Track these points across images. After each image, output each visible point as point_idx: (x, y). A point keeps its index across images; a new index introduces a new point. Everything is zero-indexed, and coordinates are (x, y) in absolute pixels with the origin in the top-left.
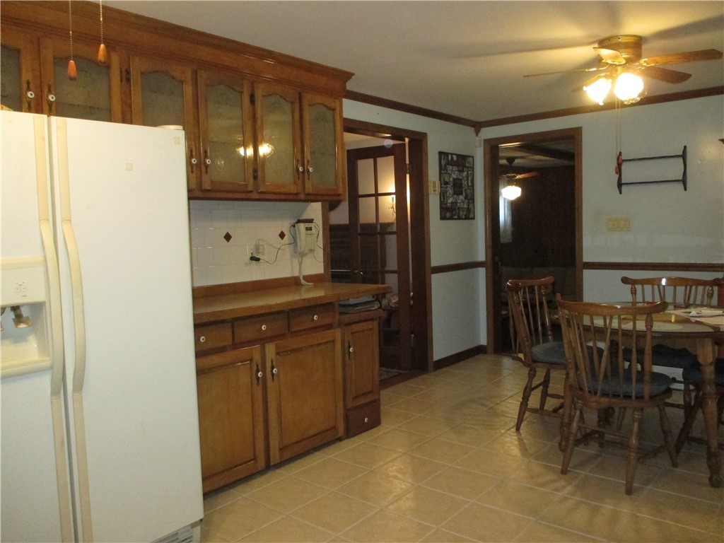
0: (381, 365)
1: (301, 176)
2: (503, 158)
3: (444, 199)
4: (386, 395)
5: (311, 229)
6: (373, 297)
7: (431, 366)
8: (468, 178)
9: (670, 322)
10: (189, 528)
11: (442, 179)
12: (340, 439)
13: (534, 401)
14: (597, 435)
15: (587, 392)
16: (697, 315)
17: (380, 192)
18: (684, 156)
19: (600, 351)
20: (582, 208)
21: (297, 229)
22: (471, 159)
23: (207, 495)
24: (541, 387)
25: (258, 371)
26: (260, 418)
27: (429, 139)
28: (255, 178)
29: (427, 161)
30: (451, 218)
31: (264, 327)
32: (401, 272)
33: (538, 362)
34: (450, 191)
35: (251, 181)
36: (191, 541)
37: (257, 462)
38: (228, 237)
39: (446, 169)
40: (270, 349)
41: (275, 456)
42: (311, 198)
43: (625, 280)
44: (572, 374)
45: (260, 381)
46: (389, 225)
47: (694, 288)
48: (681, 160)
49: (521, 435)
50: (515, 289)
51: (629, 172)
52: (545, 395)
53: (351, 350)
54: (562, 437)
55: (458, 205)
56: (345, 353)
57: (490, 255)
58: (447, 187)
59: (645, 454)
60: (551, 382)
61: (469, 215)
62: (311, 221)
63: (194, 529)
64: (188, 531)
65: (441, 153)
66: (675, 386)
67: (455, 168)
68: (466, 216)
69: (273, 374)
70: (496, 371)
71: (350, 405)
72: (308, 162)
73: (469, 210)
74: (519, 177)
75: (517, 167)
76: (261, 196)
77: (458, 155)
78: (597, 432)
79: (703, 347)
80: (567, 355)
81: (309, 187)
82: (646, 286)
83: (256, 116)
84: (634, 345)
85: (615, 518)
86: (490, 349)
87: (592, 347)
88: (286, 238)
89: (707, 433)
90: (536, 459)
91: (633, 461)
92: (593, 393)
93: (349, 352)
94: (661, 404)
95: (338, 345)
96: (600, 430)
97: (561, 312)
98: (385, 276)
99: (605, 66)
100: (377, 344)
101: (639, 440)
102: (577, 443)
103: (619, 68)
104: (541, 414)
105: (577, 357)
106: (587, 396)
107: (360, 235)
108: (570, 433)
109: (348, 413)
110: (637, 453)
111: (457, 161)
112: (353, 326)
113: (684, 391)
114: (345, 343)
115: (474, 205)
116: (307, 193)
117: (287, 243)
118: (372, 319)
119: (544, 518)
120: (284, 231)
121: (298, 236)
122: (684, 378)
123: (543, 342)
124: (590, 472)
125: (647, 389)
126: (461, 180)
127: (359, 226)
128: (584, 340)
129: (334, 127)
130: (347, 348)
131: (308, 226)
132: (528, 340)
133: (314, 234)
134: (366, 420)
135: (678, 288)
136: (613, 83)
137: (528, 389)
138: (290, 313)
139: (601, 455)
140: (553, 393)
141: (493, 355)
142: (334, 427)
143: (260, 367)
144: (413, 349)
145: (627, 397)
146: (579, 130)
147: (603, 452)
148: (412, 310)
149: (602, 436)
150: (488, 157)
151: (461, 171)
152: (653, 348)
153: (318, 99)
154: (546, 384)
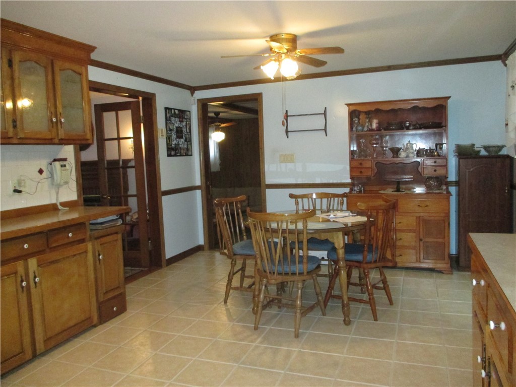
0: (125, 265)
1: (55, 125)
2: (211, 112)
3: (169, 141)
4: (130, 288)
5: (65, 166)
6: (117, 216)
7: (164, 263)
8: (186, 126)
9: (319, 222)
11: (168, 127)
12: (95, 326)
13: (236, 282)
14: (276, 301)
15: (268, 273)
16: (334, 217)
17: (121, 136)
18: (325, 114)
19: (276, 244)
20: (264, 148)
21: (53, 167)
22: (188, 113)
24: (240, 272)
25: (22, 281)
26: (26, 319)
27: (156, 97)
28: (15, 127)
29: (156, 114)
30: (175, 155)
31: (26, 246)
32: (140, 196)
33: (237, 255)
34: (174, 136)
35: (11, 129)
37: (25, 354)
40: (33, 263)
41: (40, 346)
42: (64, 142)
43: (291, 196)
44: (259, 261)
45: (25, 289)
46: (130, 160)
47: (332, 199)
48: (323, 115)
49: (227, 306)
50: (220, 205)
51: (293, 124)
52: (243, 277)
53: (101, 257)
54: (254, 305)
55: (180, 145)
56: (96, 260)
57: (204, 181)
58: (171, 133)
59: (307, 310)
60: (247, 266)
61: (188, 153)
62: (65, 160)
65: (166, 109)
66: (323, 262)
67: (177, 119)
68: (186, 153)
69: (35, 283)
70: (211, 263)
71: (101, 299)
72: (60, 114)
73: (188, 149)
74: (223, 125)
75: (222, 119)
76: (21, 141)
77: (179, 110)
78: (276, 299)
79: (338, 237)
80: (255, 249)
81: (62, 134)
82: (304, 199)
83: (14, 77)
84: (297, 240)
85: (288, 356)
86: (206, 247)
87: (270, 242)
88: (44, 174)
89: (341, 291)
90: (238, 322)
91: (298, 315)
92: (272, 274)
93: (99, 260)
94: (314, 275)
95: (90, 254)
96: (279, 297)
97: (250, 220)
98: (127, 199)
99: (274, 53)
100: (122, 251)
101: (302, 301)
102: (264, 307)
103: (283, 55)
104: (241, 290)
105: (261, 250)
106: (269, 276)
107: (106, 168)
108: (259, 302)
109: (100, 305)
110: (301, 310)
111: (179, 114)
112: (102, 239)
113: (328, 265)
114: (95, 253)
115: (191, 146)
116: (60, 138)
117: (46, 177)
118: (117, 233)
119: (243, 363)
120: (42, 168)
121: (54, 172)
122: (328, 257)
123: (240, 241)
124: (272, 326)
125: (305, 267)
126: (182, 128)
127: (106, 162)
128: (265, 238)
129: (82, 87)
130: (97, 256)
131: (62, 164)
132: (230, 240)
133: (67, 170)
134: (115, 309)
135: (323, 199)
136: (279, 65)
137: (231, 274)
138: (48, 233)
139: (279, 314)
140: (248, 275)
141: (209, 251)
142: (90, 318)
143: (24, 278)
144: (150, 252)
145: (294, 274)
146: (260, 95)
147: (281, 311)
148: (148, 223)
149: (280, 301)
150: (200, 112)
151: (181, 121)
152: (308, 240)
153: (67, 65)
154: (243, 269)
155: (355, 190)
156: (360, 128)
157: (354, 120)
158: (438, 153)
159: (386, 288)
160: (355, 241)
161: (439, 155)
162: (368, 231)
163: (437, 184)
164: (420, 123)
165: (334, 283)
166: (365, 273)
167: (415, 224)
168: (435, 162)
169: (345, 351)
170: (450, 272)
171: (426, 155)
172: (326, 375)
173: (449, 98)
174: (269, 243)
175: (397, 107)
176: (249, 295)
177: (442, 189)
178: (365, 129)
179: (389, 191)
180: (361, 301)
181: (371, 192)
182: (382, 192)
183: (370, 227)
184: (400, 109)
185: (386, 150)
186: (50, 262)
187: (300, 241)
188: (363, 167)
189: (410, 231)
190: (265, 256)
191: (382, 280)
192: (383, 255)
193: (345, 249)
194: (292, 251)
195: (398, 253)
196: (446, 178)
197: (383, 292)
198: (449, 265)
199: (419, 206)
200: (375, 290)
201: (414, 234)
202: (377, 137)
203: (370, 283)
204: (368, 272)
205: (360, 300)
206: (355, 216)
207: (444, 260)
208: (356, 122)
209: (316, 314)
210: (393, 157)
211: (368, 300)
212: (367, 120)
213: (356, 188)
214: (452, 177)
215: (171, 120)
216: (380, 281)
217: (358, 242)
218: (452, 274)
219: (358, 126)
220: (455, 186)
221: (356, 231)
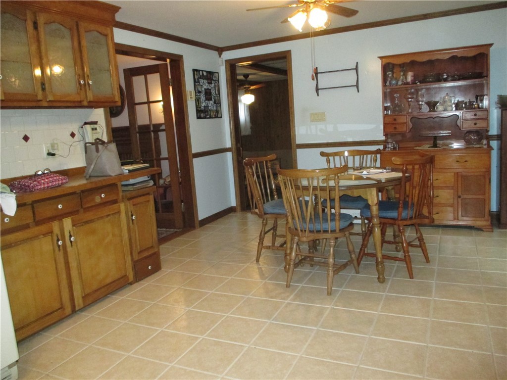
0: (158, 227)
1: (83, 88)
2: (240, 74)
3: (199, 103)
4: (164, 247)
5: (96, 129)
6: (148, 177)
7: (197, 224)
8: (215, 88)
9: (352, 179)
10: (7, 369)
11: (196, 89)
12: (131, 284)
13: (267, 241)
14: (309, 259)
15: (300, 231)
16: (367, 173)
17: (151, 100)
18: (356, 69)
19: (307, 202)
20: (294, 107)
21: (84, 130)
22: (217, 74)
23: (19, 342)
24: (272, 231)
25: (58, 240)
26: (64, 276)
27: (184, 58)
28: (43, 89)
29: (184, 76)
30: (205, 118)
31: (60, 206)
32: (171, 159)
33: (268, 214)
34: (203, 97)
35: (40, 92)
36: (10, 379)
37: (64, 309)
38: (26, 138)
39: (199, 82)
40: (67, 223)
41: (79, 302)
42: (93, 105)
43: (322, 154)
44: (290, 220)
45: (61, 248)
46: (161, 125)
47: (365, 156)
48: (355, 71)
49: (259, 265)
50: (250, 164)
51: (324, 81)
52: (274, 237)
53: (134, 217)
54: (286, 263)
55: (209, 108)
56: (130, 221)
57: (234, 143)
58: (200, 95)
59: (339, 268)
60: (278, 226)
61: (217, 115)
62: (96, 123)
63: (12, 369)
64: (6, 371)
65: (194, 70)
66: (355, 221)
67: (205, 81)
68: (215, 115)
69: (71, 242)
70: (244, 223)
71: (136, 258)
72: (88, 76)
73: (217, 112)
74: (252, 88)
75: (251, 81)
76: (51, 104)
77: (207, 72)
78: (308, 257)
79: (371, 194)
80: (286, 207)
81: (90, 97)
82: (335, 157)
83: (40, 40)
84: (328, 196)
85: (321, 312)
86: (239, 208)
87: (301, 200)
88: (76, 137)
89: (375, 249)
90: (270, 280)
91: (331, 273)
92: (304, 232)
93: (133, 220)
94: (347, 233)
95: (123, 214)
96: (310, 255)
97: (280, 178)
98: (160, 162)
99: (302, 3)
100: (154, 212)
101: (334, 259)
102: (296, 265)
103: (312, 5)
104: (273, 249)
105: (292, 208)
106: (300, 233)
107: (138, 133)
108: (291, 260)
109: (135, 264)
110: (333, 267)
111: (207, 76)
112: (134, 200)
113: (361, 224)
114: (128, 213)
115: (221, 108)
116: (89, 100)
117: (77, 140)
118: (148, 194)
119: (275, 319)
120: (74, 132)
121: (86, 135)
122: (361, 215)
123: (271, 200)
124: (305, 284)
125: (338, 225)
126: (210, 90)
127: (137, 126)
128: (295, 196)
129: (108, 49)
130: (130, 217)
131: (93, 127)
132: (260, 199)
133: (98, 133)
134: (150, 267)
135: (356, 157)
136: (308, 16)
137: (263, 233)
138: (81, 194)
139: (311, 272)
140: (280, 234)
141: (241, 213)
142: (125, 276)
143: (60, 237)
144: (183, 214)
145: (326, 231)
146: (289, 52)
147: (313, 269)
148: (181, 185)
149: (312, 259)
150: (229, 73)
151: (210, 83)
152: (340, 197)
153: (92, 26)
154: (275, 228)
155: (389, 148)
156: (394, 82)
157: (387, 73)
158: (478, 105)
159: (422, 245)
160: (389, 198)
161: (479, 107)
162: (403, 187)
163: (478, 138)
164: (458, 74)
165: (368, 241)
166: (400, 230)
167: (453, 180)
168: (475, 115)
169: (380, 307)
170: (490, 230)
171: (465, 107)
172: (360, 332)
173: (491, 45)
174: (300, 202)
175: (434, 58)
176: (281, 254)
177: (482, 144)
178: (400, 83)
179: (426, 147)
180: (395, 259)
181: (405, 148)
182: (418, 148)
183: (405, 183)
184: (437, 60)
185: (422, 104)
186: (84, 222)
187: (331, 198)
188: (398, 123)
189: (447, 187)
190: (296, 214)
191: (418, 238)
192: (419, 212)
193: (379, 205)
194: (323, 211)
195: (435, 210)
196: (488, 131)
197: (420, 249)
198: (489, 222)
199: (457, 161)
200: (410, 249)
201: (452, 191)
202: (412, 90)
203: (406, 240)
204: (403, 229)
205: (395, 257)
206: (389, 172)
207: (484, 217)
208: (390, 75)
209: (349, 273)
210: (430, 111)
211: (403, 258)
212: (402, 74)
213: (390, 146)
214: (494, 130)
215: (199, 83)
216: (415, 239)
217: (392, 199)
218: (493, 231)
219: (391, 80)
220: (497, 140)
221: (390, 188)
